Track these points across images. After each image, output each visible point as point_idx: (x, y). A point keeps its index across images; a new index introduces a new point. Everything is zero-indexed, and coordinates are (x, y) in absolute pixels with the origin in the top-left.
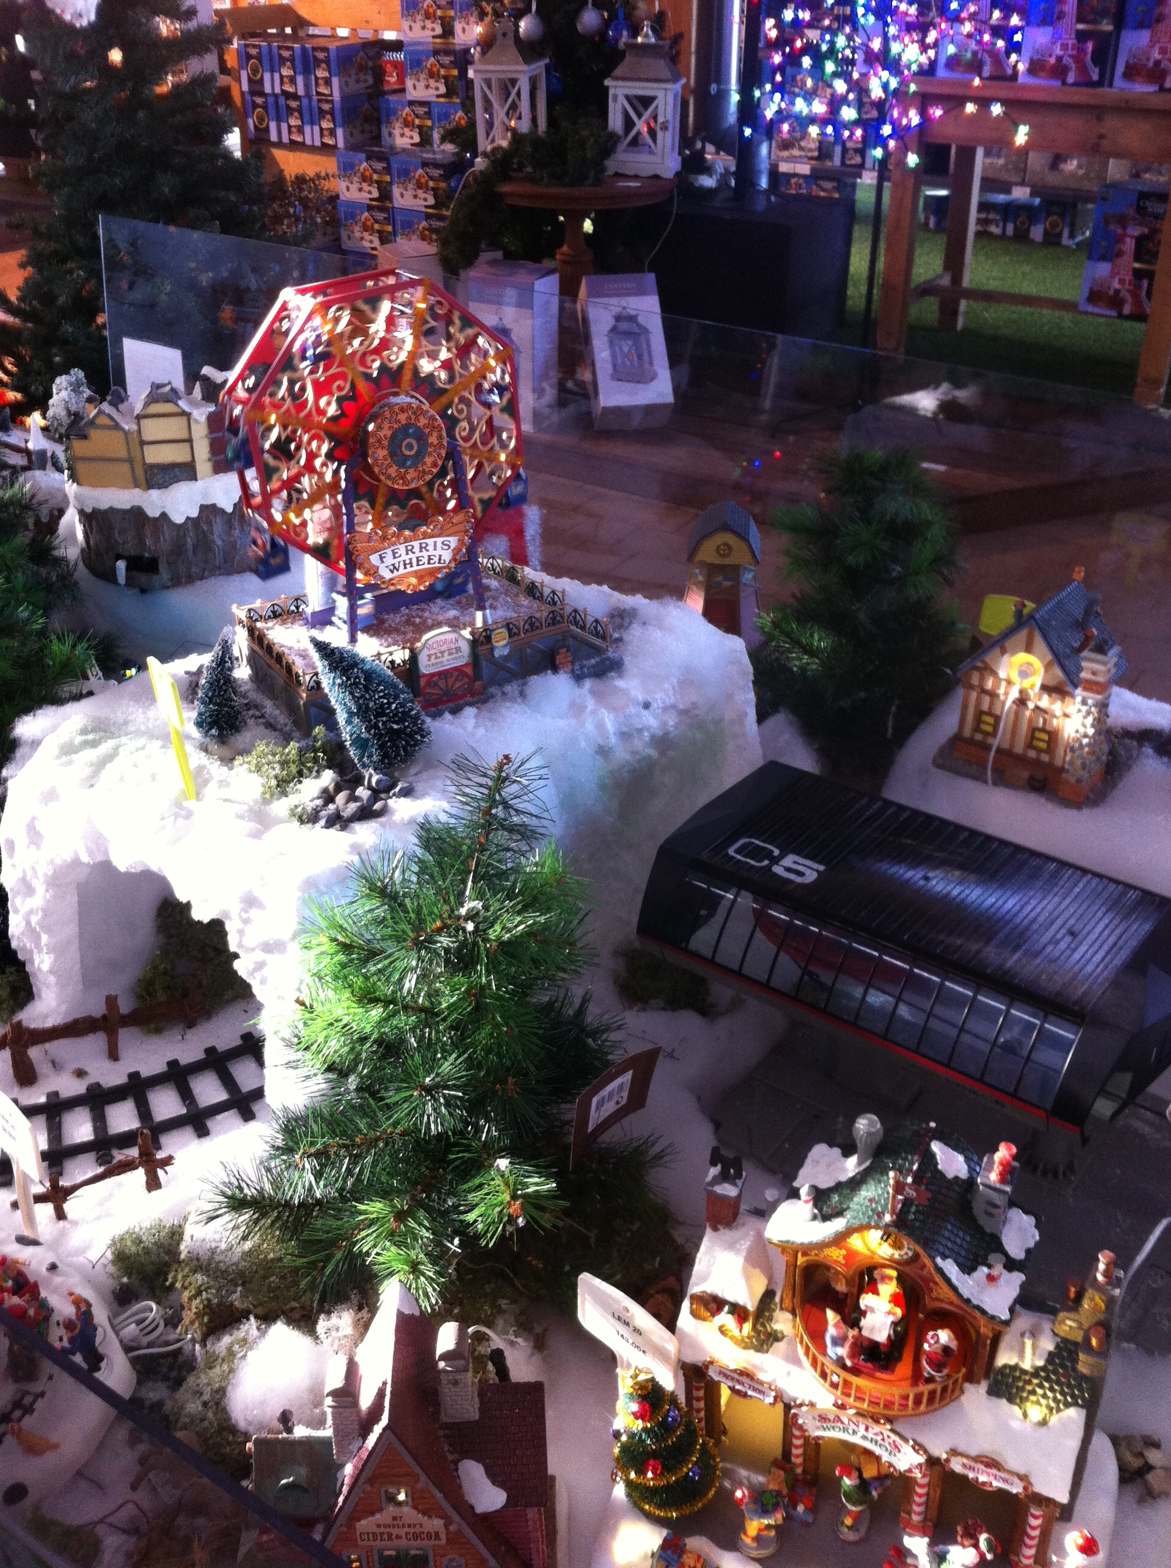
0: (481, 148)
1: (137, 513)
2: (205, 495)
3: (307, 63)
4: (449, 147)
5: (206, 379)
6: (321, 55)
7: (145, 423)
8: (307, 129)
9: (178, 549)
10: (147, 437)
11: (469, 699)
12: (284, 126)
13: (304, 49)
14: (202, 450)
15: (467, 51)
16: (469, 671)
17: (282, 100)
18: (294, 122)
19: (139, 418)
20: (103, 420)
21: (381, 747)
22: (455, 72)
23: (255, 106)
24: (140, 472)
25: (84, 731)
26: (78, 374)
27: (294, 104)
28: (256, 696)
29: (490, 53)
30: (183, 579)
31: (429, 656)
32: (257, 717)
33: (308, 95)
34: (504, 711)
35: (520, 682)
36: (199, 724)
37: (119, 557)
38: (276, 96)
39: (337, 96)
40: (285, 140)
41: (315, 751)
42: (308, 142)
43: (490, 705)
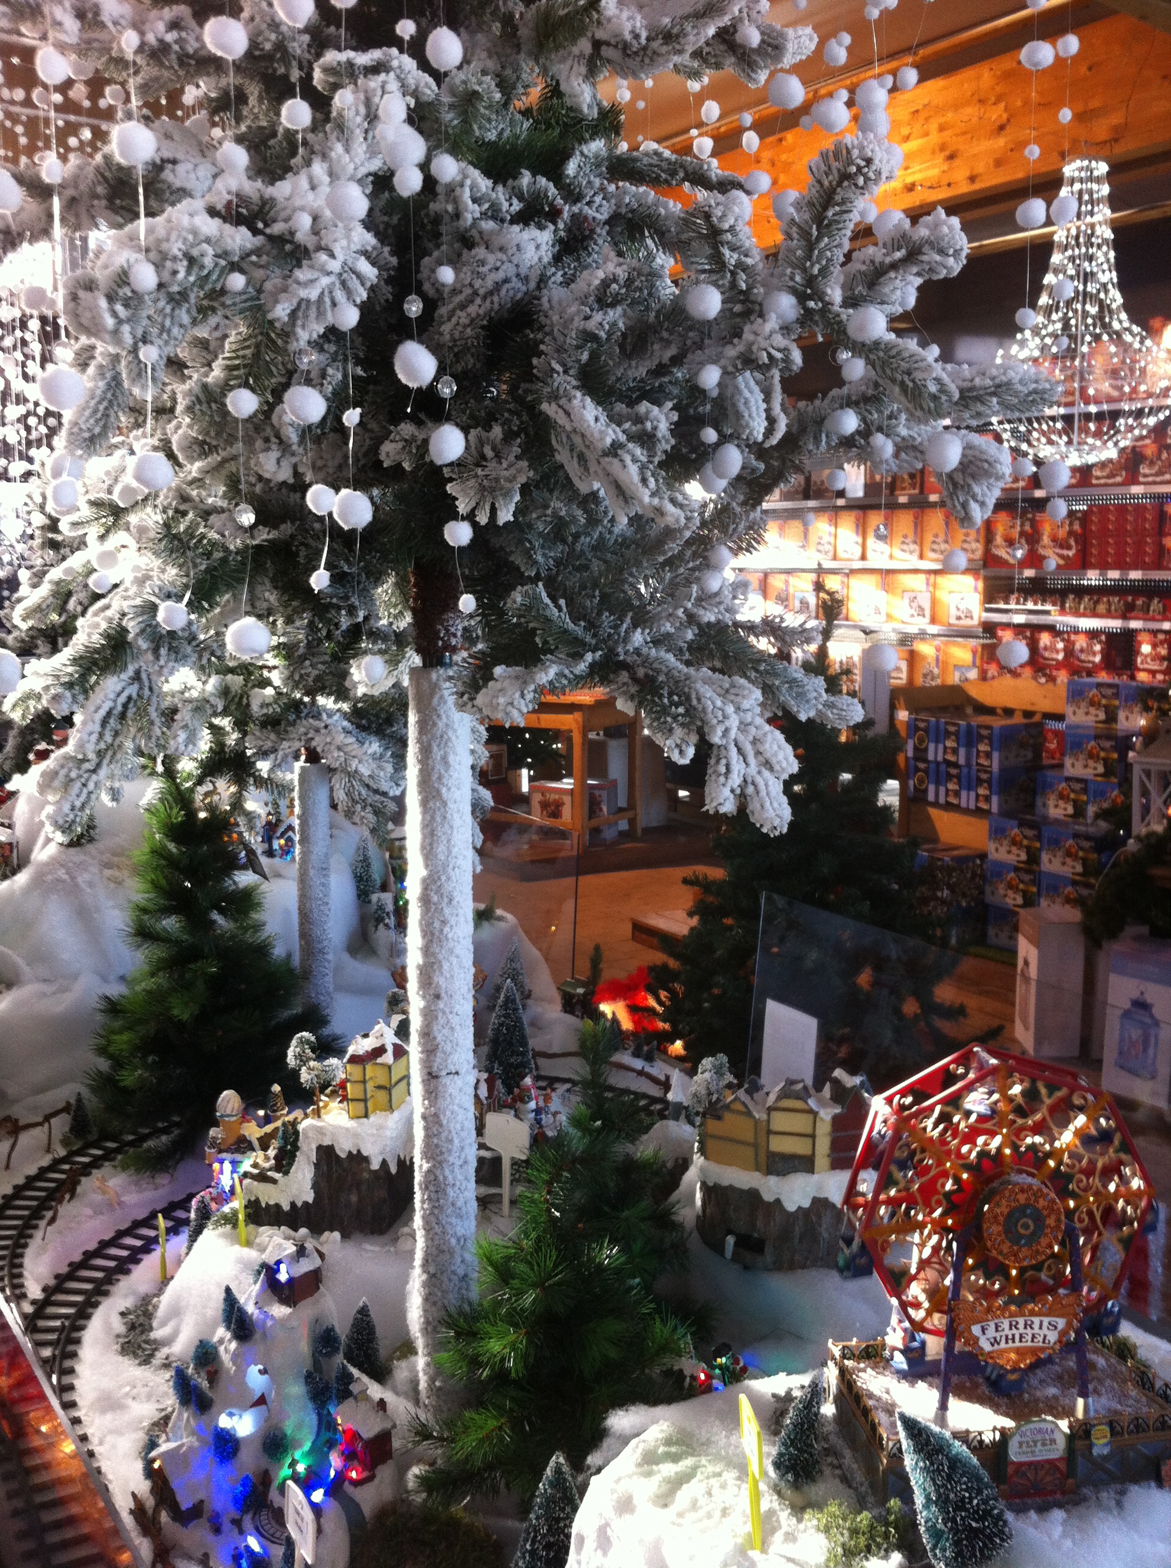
0: (1135, 831)
1: (753, 1196)
2: (820, 1188)
3: (970, 738)
4: (1103, 825)
5: (836, 1082)
6: (985, 732)
7: (775, 1115)
8: (964, 794)
9: (786, 1233)
10: (775, 1126)
11: (1058, 1496)
12: (942, 789)
13: (969, 726)
14: (823, 1145)
15: (1129, 737)
16: (1062, 1466)
17: (943, 767)
18: (951, 786)
19: (770, 1110)
20: (738, 1106)
21: (957, 1543)
22: (1115, 756)
23: (917, 769)
24: (763, 1159)
25: (668, 1442)
26: (723, 1058)
27: (954, 771)
28: (836, 1441)
29: (1152, 747)
30: (786, 1265)
31: (1021, 1444)
32: (834, 1467)
33: (968, 765)
34: (1095, 1521)
35: (1119, 1487)
36: (777, 1465)
37: (730, 1232)
38: (938, 763)
39: (995, 767)
40: (942, 800)
41: (887, 1524)
42: (964, 804)
43: (1081, 1509)
